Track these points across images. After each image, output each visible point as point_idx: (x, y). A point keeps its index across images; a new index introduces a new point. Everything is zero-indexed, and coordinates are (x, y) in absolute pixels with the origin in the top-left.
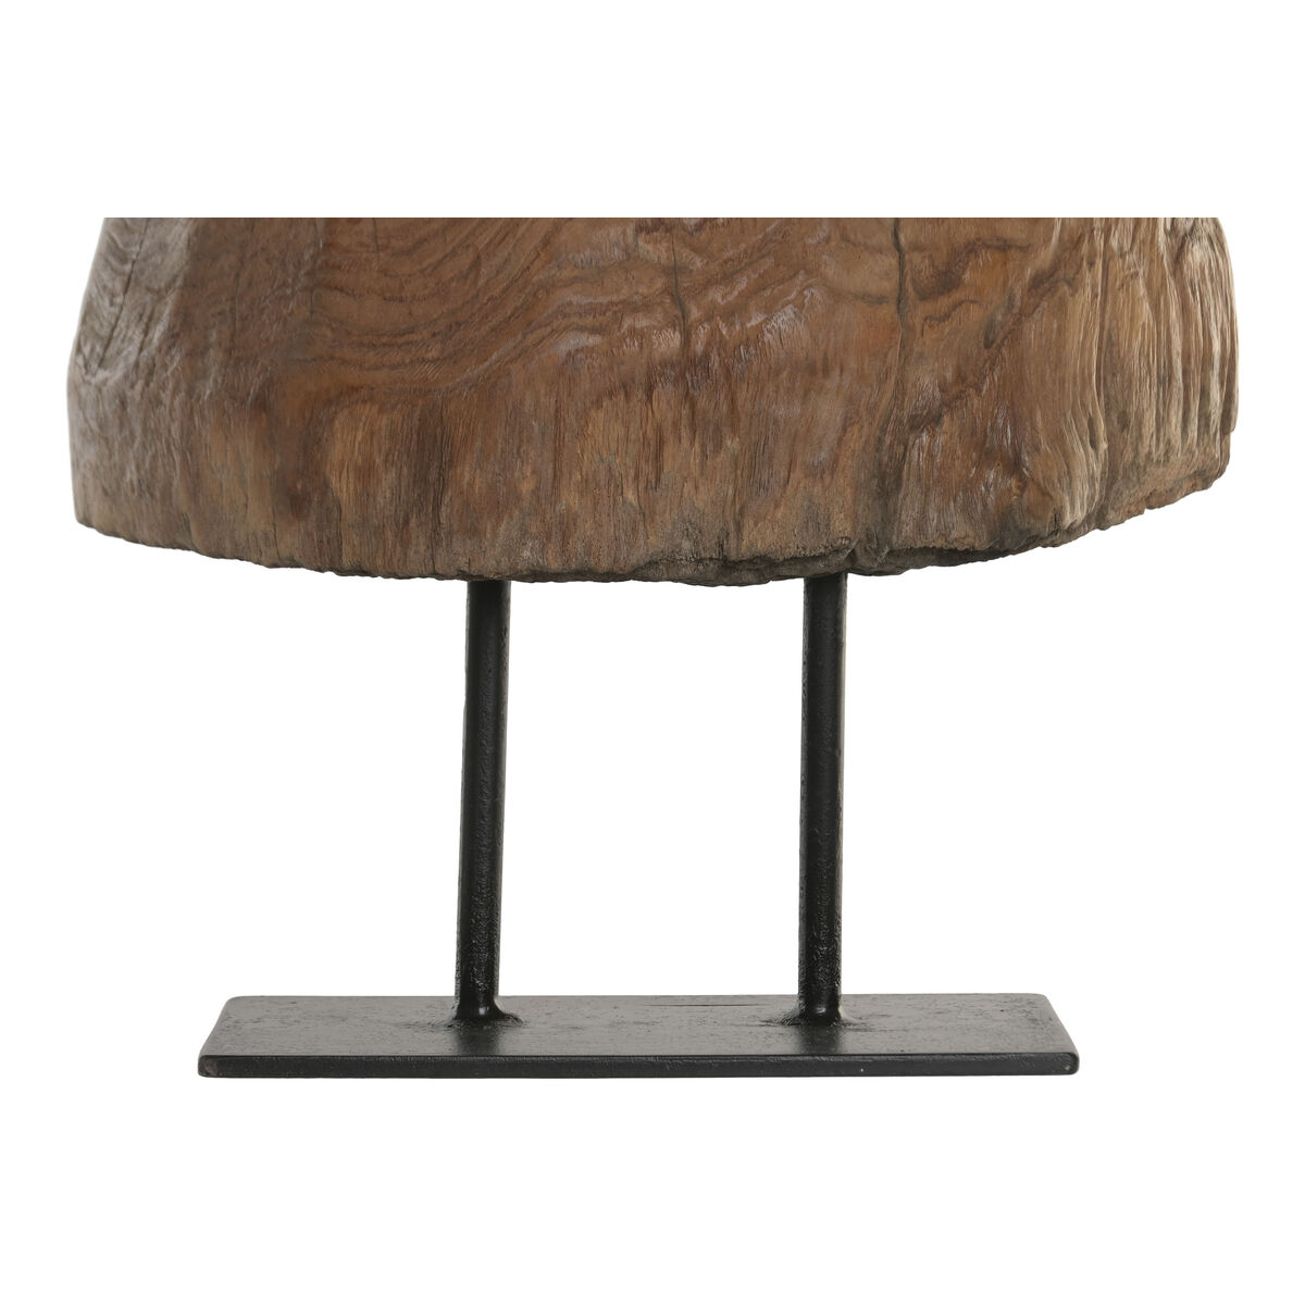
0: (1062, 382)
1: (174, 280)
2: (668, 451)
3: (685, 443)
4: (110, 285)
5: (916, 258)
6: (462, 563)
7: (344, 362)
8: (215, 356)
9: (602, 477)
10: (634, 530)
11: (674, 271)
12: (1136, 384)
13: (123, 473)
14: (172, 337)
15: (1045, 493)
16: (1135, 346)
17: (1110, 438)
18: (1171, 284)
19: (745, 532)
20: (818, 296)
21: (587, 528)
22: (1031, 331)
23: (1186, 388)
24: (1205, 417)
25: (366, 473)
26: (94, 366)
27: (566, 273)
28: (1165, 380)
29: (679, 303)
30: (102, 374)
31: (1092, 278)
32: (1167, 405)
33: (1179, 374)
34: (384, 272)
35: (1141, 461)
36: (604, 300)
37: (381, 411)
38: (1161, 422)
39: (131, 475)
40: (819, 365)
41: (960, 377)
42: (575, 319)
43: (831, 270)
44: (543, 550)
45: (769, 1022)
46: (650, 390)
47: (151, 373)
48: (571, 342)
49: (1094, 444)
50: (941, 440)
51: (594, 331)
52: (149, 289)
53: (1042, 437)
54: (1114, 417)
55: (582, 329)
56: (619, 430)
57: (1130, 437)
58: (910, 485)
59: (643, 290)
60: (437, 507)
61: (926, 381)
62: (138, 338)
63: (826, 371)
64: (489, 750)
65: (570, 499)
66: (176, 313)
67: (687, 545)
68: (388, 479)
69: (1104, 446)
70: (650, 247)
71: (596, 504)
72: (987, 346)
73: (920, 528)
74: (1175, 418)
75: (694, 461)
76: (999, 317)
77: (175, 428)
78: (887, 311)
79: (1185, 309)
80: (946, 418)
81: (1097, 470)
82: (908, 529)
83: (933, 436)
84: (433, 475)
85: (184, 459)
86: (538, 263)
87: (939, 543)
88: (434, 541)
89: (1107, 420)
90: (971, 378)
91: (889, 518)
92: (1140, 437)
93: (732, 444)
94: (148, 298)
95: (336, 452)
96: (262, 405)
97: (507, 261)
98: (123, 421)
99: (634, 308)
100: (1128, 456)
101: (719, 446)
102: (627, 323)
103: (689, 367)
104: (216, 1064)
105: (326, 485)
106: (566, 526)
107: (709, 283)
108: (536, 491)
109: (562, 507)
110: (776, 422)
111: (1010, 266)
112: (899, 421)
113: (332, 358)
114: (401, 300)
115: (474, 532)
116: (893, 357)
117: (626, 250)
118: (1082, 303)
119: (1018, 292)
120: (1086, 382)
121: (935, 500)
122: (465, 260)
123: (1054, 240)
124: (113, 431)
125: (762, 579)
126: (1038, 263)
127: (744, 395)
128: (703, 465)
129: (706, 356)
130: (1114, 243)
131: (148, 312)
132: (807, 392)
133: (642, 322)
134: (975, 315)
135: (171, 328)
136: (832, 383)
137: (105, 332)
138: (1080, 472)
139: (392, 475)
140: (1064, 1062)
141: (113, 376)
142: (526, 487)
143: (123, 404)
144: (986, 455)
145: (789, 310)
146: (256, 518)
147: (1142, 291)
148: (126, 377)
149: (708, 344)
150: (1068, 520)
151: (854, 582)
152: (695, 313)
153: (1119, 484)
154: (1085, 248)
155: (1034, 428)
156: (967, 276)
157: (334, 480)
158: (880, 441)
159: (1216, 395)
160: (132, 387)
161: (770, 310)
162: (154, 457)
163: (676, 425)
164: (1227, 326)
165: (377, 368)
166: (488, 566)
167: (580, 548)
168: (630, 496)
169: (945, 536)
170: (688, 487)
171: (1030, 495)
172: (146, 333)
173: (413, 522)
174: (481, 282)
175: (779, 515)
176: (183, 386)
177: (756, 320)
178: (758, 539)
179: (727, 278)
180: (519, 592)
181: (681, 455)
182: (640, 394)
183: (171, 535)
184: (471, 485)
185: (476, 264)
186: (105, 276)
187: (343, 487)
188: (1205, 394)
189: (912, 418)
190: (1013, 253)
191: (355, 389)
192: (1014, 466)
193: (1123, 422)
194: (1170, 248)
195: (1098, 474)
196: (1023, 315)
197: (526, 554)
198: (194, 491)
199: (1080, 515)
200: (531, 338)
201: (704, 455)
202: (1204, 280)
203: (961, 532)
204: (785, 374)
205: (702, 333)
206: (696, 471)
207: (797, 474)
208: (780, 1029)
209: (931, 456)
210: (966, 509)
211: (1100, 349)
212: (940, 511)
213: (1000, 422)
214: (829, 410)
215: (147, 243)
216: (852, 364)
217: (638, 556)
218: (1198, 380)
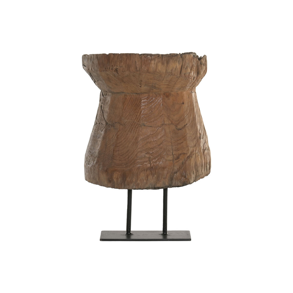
0: (190, 168)
1: (97, 156)
2: (149, 177)
3: (151, 176)
4: (89, 155)
5: (175, 156)
6: (127, 188)
7: (115, 167)
8: (101, 166)
9: (142, 179)
10: (145, 185)
11: (149, 158)
12: (199, 167)
13: (91, 176)
14: (96, 163)
15: (188, 180)
16: (198, 163)
17: (196, 173)
18: (203, 155)
19: (157, 185)
20: (164, 160)
21: (140, 184)
22: (187, 162)
23: (205, 166)
24: (207, 169)
25: (117, 179)
26: (88, 164)
27: (138, 158)
28: (202, 166)
29: (150, 161)
30: (89, 166)
31: (194, 156)
32: (202, 169)
33: (204, 165)
34: (119, 158)
35: (199, 175)
36: (142, 161)
37: (119, 172)
38: (201, 170)
39: (92, 177)
40: (164, 167)
41: (179, 168)
42: (139, 163)
43: (166, 158)
44: (136, 187)
45: (159, 234)
46: (147, 170)
47: (94, 166)
48: (139, 165)
49: (194, 174)
50: (177, 175)
51: (141, 164)
52: (94, 157)
53: (188, 174)
54: (196, 170)
55: (140, 164)
56: (144, 175)
57: (198, 172)
58: (174, 179)
59: (146, 160)
60: (125, 182)
61: (176, 168)
62: (93, 162)
63: (165, 168)
64: (130, 206)
65: (139, 182)
66: (97, 160)
67: (151, 186)
68: (120, 180)
69: (195, 174)
70: (147, 155)
71: (141, 182)
72: (182, 164)
73: (175, 184)
74: (203, 170)
75: (151, 177)
76: (184, 161)
77: (97, 172)
78: (172, 162)
79: (204, 158)
80: (178, 172)
81: (194, 176)
82: (174, 184)
83: (176, 174)
84: (124, 179)
85: (98, 176)
86: (135, 157)
87: (177, 185)
88: (124, 186)
89: (195, 171)
90: (181, 168)
91: (172, 183)
92: (199, 172)
93: (155, 176)
94: (94, 158)
95: (114, 176)
96: (106, 171)
97: (132, 157)
98: (91, 171)
99: (145, 162)
100: (198, 174)
101: (154, 176)
102: (145, 163)
103: (151, 168)
104: (101, 240)
105: (113, 180)
106: (138, 184)
107: (153, 159)
108: (135, 181)
109: (138, 182)
110: (160, 173)
111: (185, 156)
112: (173, 173)
113: (114, 167)
114: (121, 161)
115: (129, 185)
116: (172, 166)
117: (144, 156)
118: (193, 159)
119: (186, 158)
120: (193, 167)
121: (177, 181)
122: (128, 157)
123: (190, 152)
124: (90, 172)
125: (159, 189)
126: (188, 155)
127: (157, 171)
128: (152, 178)
129: (153, 167)
130: (196, 152)
131: (94, 159)
132: (163, 170)
133: (146, 163)
134: (181, 161)
135: (96, 162)
136: (166, 169)
137: (89, 161)
138: (192, 177)
139: (120, 179)
140: (190, 240)
141: (90, 166)
142: (134, 180)
143: (91, 169)
144: (182, 176)
145: (161, 162)
146: (106, 183)
147: (199, 157)
148: (91, 166)
149: (153, 166)
150: (191, 182)
151: (168, 188)
152: (152, 162)
153: (197, 177)
154: (193, 153)
155: (187, 173)
156: (180, 157)
157: (114, 179)
158: (171, 175)
159: (208, 166)
160: (92, 167)
161: (159, 162)
162: (95, 175)
163: (150, 174)
164: (209, 159)
165: (118, 168)
166: (130, 188)
167: (140, 187)
168: (145, 181)
169: (178, 185)
170: (151, 180)
171: (187, 180)
172: (94, 162)
173: (122, 184)
174: (129, 159)
175: (160, 183)
176: (98, 168)
177: (158, 163)
178: (158, 185)
179: (155, 159)
180: (133, 191)
181: (150, 177)
182: (146, 171)
183: (96, 183)
184: (128, 180)
185: (129, 157)
186: (89, 154)
187: (115, 180)
188: (207, 167)
189: (174, 172)
190: (185, 154)
191: (116, 170)
192: (185, 177)
193: (197, 171)
194: (203, 151)
195: (194, 177)
196: (186, 161)
197: (134, 187)
198: (99, 179)
199: (192, 181)
200: (135, 165)
201: (152, 177)
202: (207, 154)
203: (179, 184)
204: (161, 169)
205: (152, 164)
206: (152, 179)
207: (162, 179)
208: (161, 235)
209: (176, 176)
210: (180, 182)
211: (195, 163)
212: (177, 182)
213: (184, 172)
214: (165, 172)
215: (93, 151)
216: (168, 167)
217: (146, 187)
218: (206, 165)
